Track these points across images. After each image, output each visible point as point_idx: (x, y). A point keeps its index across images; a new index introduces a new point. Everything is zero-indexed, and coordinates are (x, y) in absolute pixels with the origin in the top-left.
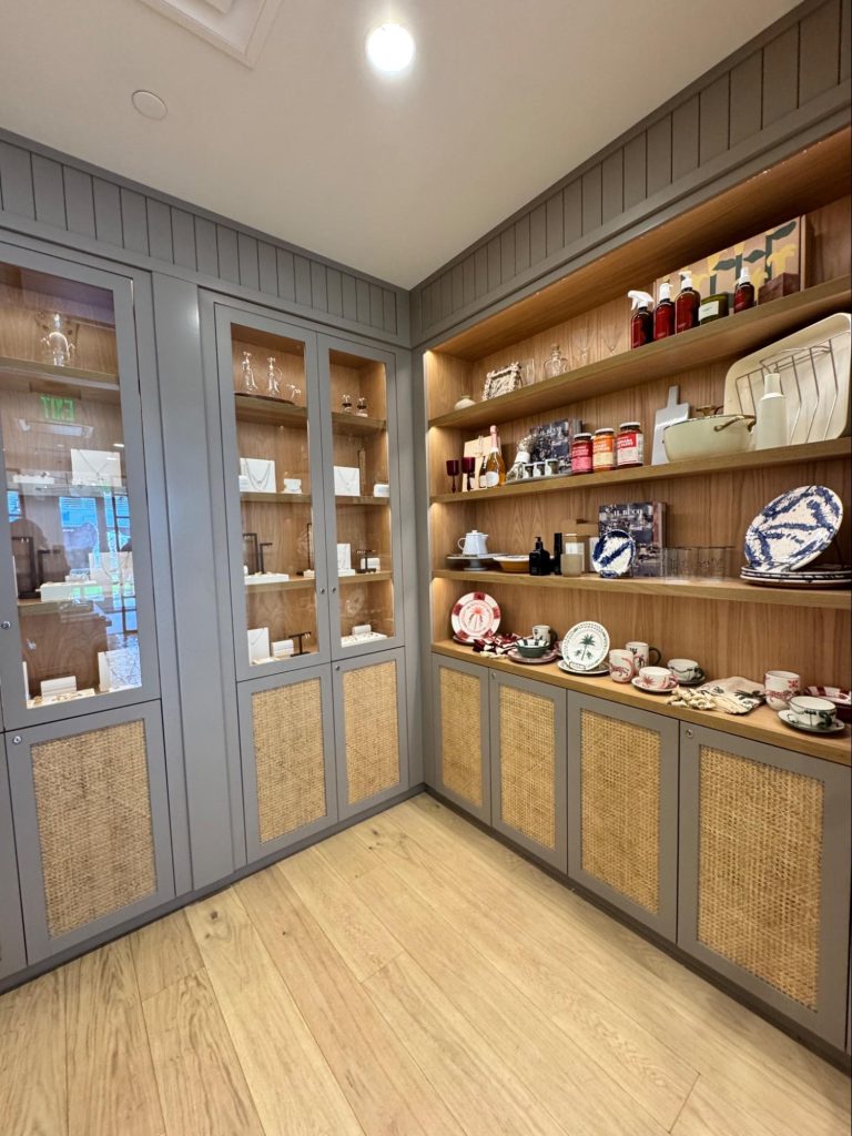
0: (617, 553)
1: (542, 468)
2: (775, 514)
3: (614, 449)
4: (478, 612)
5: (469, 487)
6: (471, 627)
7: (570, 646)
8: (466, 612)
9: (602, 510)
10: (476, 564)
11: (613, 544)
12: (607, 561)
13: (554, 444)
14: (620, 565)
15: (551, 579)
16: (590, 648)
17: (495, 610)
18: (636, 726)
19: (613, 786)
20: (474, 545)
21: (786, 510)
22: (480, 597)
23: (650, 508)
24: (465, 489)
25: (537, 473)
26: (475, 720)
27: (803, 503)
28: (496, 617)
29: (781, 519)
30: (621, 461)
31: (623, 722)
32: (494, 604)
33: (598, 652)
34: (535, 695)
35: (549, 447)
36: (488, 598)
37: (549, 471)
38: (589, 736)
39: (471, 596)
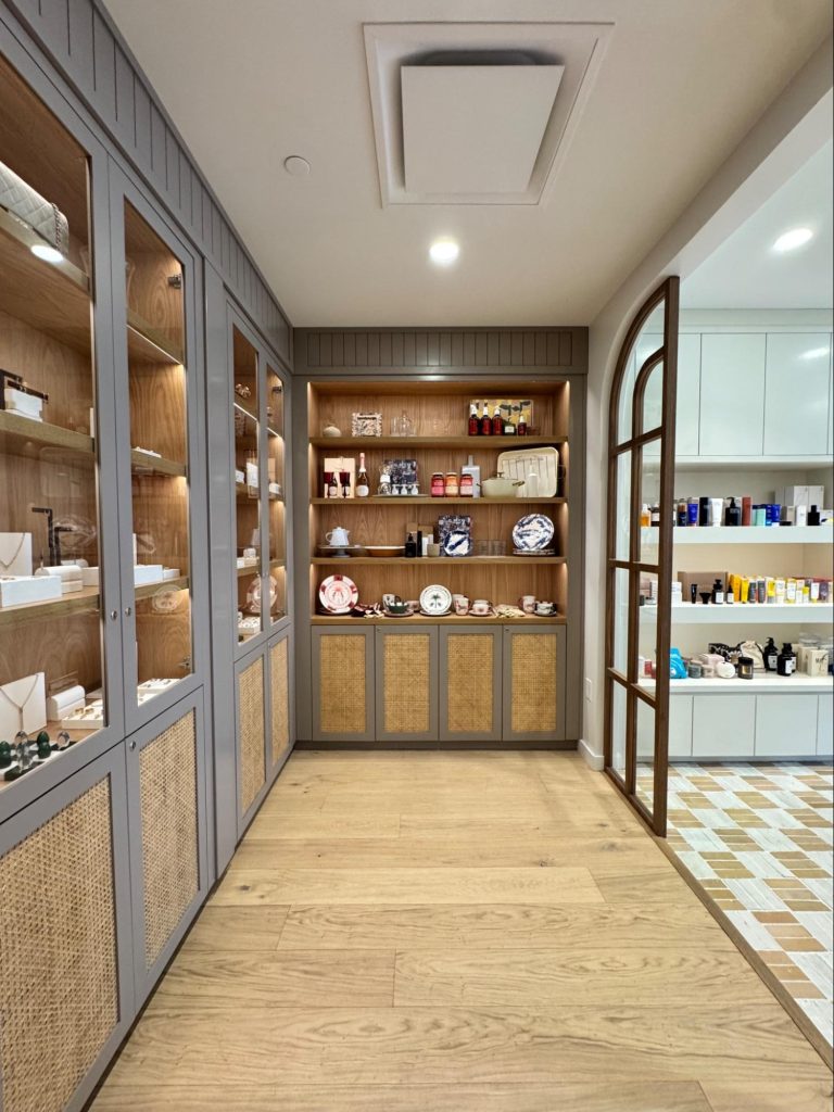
0: (459, 543)
1: (400, 489)
2: (523, 526)
3: (459, 485)
4: (338, 590)
5: (329, 494)
6: (336, 601)
7: (426, 601)
8: (330, 591)
9: (440, 518)
10: (343, 552)
11: (455, 539)
12: (453, 548)
13: (404, 473)
14: (463, 549)
15: (416, 560)
16: (438, 601)
17: (352, 588)
18: (479, 634)
19: (467, 673)
20: (339, 538)
21: (528, 523)
22: (339, 579)
23: (469, 519)
24: (326, 496)
25: (404, 492)
26: (359, 668)
27: (535, 521)
28: (354, 592)
29: (526, 527)
30: (463, 492)
31: (473, 635)
32: (351, 583)
33: (445, 602)
34: (414, 634)
35: (400, 475)
36: (345, 579)
37: (415, 492)
38: (452, 648)
39: (331, 578)
